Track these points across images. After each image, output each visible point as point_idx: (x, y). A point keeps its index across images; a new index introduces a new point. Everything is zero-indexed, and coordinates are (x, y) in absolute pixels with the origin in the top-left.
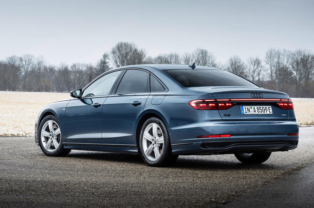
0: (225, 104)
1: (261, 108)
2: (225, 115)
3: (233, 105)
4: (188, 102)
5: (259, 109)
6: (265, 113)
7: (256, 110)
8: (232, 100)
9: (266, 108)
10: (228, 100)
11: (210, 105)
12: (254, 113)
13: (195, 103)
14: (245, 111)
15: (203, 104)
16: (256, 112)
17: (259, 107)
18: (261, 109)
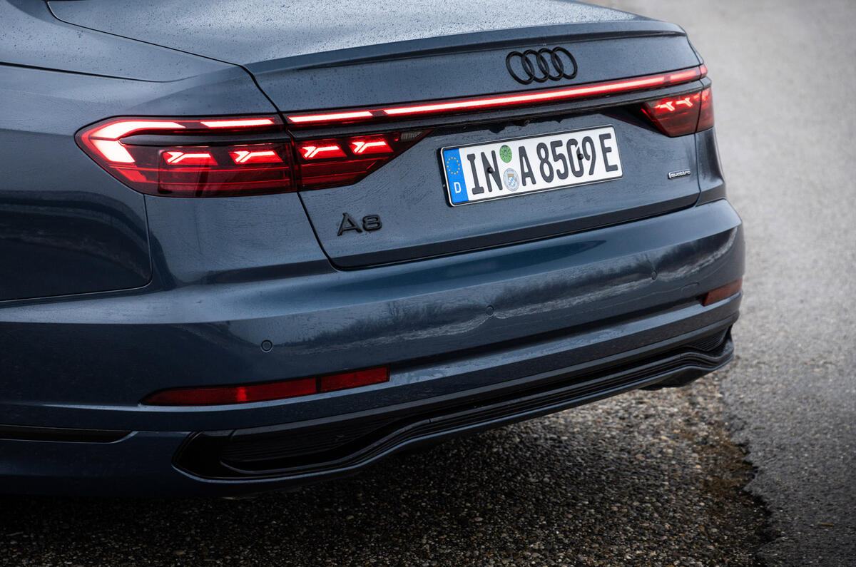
0: (346, 143)
1: (559, 144)
2: (348, 226)
3: (398, 148)
4: (70, 132)
5: (551, 159)
6: (586, 178)
7: (535, 163)
8: (390, 112)
9: (588, 144)
10: (367, 114)
11: (243, 156)
12: (521, 189)
13: (126, 140)
14: (470, 185)
15: (186, 148)
16: (534, 182)
17: (547, 141)
18: (561, 157)
